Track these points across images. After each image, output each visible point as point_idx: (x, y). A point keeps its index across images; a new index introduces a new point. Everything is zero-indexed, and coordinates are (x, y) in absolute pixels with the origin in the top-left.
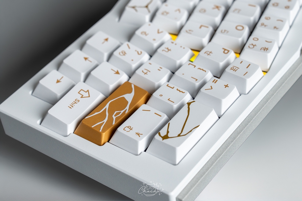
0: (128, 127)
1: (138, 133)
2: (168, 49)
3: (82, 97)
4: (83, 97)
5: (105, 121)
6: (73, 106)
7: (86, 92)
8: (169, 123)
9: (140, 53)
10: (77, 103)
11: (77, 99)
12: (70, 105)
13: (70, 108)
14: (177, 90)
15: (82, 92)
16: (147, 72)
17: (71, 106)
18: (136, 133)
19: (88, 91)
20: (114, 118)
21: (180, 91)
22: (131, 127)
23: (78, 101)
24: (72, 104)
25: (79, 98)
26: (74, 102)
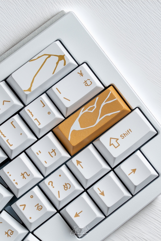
0: (87, 85)
1: (81, 75)
2: (24, 177)
3: (118, 139)
4: (116, 140)
5: (104, 104)
6: (127, 132)
7: (112, 144)
8: (53, 74)
9: (51, 183)
10: (123, 134)
11: (122, 138)
12: (130, 133)
13: (130, 130)
14: (33, 116)
15: (116, 145)
16: (51, 152)
17: (130, 131)
18: (83, 76)
19: (110, 145)
20: (95, 105)
21: (31, 113)
22: (85, 84)
23: (122, 136)
24: (128, 134)
25: (120, 138)
26: (125, 136)
